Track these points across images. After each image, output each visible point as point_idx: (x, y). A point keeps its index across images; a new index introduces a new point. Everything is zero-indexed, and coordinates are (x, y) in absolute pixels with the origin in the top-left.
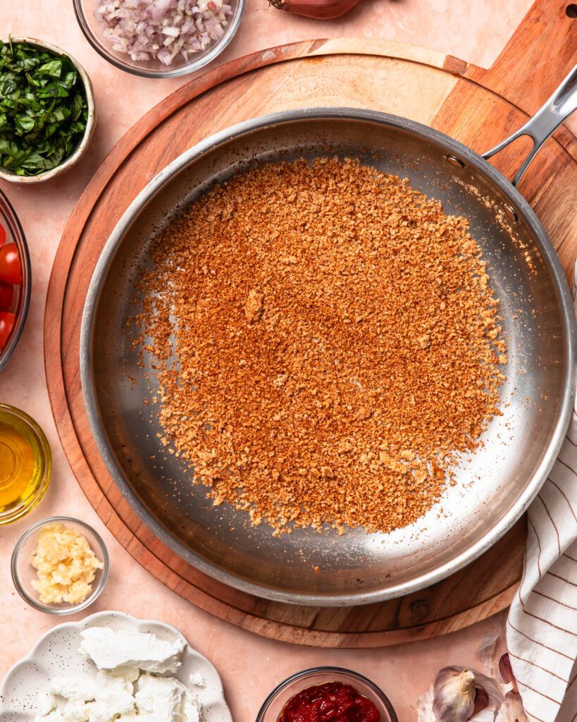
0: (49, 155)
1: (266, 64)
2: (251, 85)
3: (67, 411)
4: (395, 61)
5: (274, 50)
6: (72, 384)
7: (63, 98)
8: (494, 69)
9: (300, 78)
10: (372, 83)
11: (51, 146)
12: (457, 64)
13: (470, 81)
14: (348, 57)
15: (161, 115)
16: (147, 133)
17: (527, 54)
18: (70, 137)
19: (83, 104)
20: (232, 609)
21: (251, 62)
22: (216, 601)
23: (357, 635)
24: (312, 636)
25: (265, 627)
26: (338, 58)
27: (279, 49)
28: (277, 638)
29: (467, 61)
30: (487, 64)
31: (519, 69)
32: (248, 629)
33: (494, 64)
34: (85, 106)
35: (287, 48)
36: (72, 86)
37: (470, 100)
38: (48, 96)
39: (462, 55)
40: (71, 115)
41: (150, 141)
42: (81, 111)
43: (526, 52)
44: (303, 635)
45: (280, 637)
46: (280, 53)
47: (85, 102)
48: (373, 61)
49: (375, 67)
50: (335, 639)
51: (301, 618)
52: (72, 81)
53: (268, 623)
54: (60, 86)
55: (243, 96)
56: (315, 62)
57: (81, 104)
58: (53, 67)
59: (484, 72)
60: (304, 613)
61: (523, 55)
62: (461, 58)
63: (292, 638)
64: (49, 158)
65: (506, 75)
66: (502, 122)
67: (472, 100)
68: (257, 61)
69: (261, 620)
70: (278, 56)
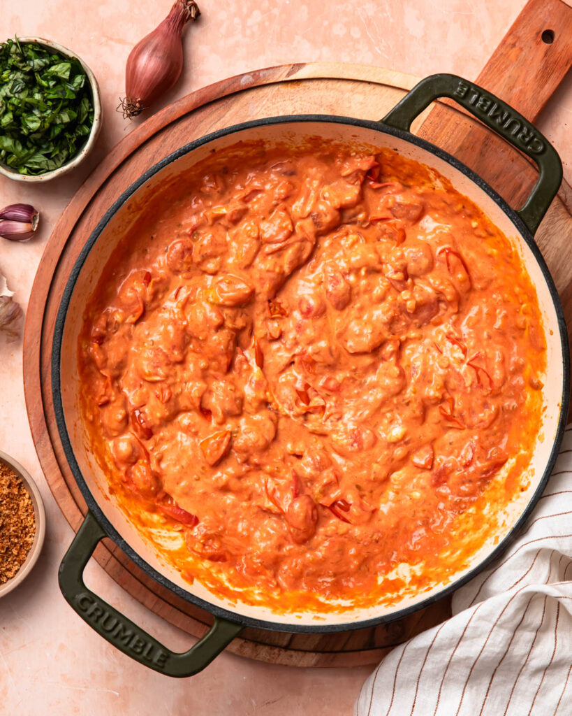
0: (53, 156)
1: (244, 88)
2: (229, 108)
3: (46, 432)
4: (373, 86)
5: (252, 74)
6: (51, 405)
7: (70, 100)
9: (278, 102)
10: (350, 107)
11: (55, 147)
13: (446, 105)
14: (326, 81)
15: (140, 138)
16: (126, 156)
17: (502, 80)
18: (74, 140)
19: (90, 108)
21: (229, 86)
22: (193, 620)
23: (333, 655)
24: (288, 656)
25: (241, 646)
26: (316, 83)
27: (257, 73)
28: (254, 658)
34: (91, 110)
35: (265, 72)
36: (80, 88)
37: (446, 124)
38: (56, 96)
40: (77, 117)
41: (128, 164)
42: (86, 115)
43: (502, 77)
44: (279, 655)
45: (256, 656)
46: (259, 77)
47: (92, 106)
48: (350, 86)
49: (352, 91)
50: (311, 659)
51: (278, 637)
52: (80, 84)
53: (245, 642)
54: (68, 88)
55: (221, 120)
56: (293, 86)
57: (87, 107)
58: (62, 69)
61: (499, 81)
63: (268, 658)
64: (52, 159)
66: (478, 146)
67: (449, 124)
68: (236, 85)
70: (256, 80)
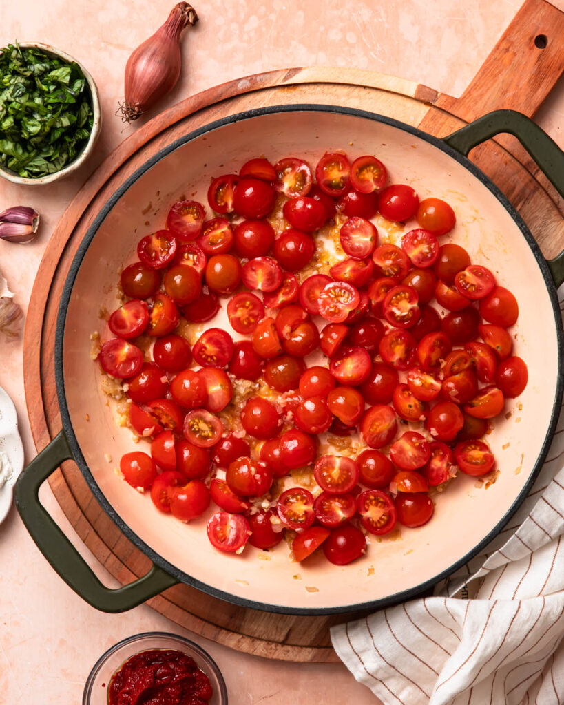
0: (53, 159)
1: (241, 92)
3: (47, 431)
4: (368, 90)
5: (249, 78)
6: (51, 404)
7: (70, 104)
8: (464, 98)
11: (55, 150)
12: (429, 93)
13: (440, 109)
14: (322, 86)
16: (125, 160)
17: (495, 85)
18: (74, 144)
19: (89, 112)
20: (207, 624)
21: (227, 90)
22: (191, 616)
23: (328, 650)
24: (285, 651)
25: (239, 641)
26: (312, 87)
27: (254, 78)
28: (251, 653)
29: (438, 90)
30: (458, 92)
31: (488, 99)
32: (223, 643)
33: (464, 93)
34: (91, 114)
35: (262, 76)
36: (80, 93)
37: (440, 128)
38: (56, 101)
39: (434, 85)
40: (77, 121)
42: (86, 119)
43: (495, 81)
44: (276, 650)
45: (253, 652)
46: (256, 82)
47: (91, 110)
48: (346, 90)
49: (348, 95)
50: (307, 654)
51: (274, 633)
52: (80, 89)
53: (242, 638)
54: (68, 92)
56: (289, 90)
57: (87, 111)
58: (62, 74)
59: (454, 101)
60: (277, 627)
61: (492, 85)
62: (432, 88)
63: (266, 653)
64: (52, 162)
65: (476, 103)
67: (443, 128)
68: (233, 89)
69: (236, 635)
70: (253, 84)
